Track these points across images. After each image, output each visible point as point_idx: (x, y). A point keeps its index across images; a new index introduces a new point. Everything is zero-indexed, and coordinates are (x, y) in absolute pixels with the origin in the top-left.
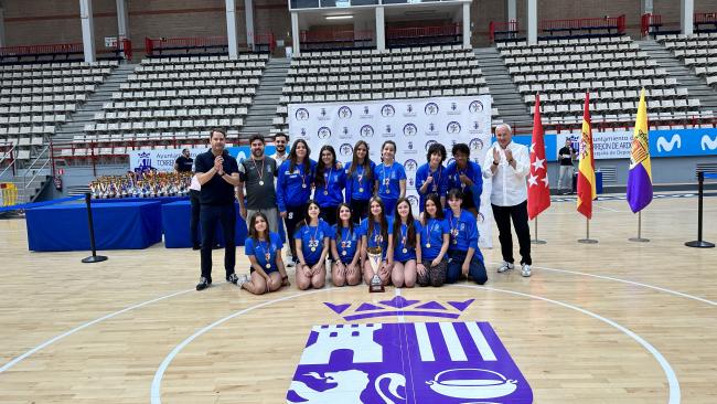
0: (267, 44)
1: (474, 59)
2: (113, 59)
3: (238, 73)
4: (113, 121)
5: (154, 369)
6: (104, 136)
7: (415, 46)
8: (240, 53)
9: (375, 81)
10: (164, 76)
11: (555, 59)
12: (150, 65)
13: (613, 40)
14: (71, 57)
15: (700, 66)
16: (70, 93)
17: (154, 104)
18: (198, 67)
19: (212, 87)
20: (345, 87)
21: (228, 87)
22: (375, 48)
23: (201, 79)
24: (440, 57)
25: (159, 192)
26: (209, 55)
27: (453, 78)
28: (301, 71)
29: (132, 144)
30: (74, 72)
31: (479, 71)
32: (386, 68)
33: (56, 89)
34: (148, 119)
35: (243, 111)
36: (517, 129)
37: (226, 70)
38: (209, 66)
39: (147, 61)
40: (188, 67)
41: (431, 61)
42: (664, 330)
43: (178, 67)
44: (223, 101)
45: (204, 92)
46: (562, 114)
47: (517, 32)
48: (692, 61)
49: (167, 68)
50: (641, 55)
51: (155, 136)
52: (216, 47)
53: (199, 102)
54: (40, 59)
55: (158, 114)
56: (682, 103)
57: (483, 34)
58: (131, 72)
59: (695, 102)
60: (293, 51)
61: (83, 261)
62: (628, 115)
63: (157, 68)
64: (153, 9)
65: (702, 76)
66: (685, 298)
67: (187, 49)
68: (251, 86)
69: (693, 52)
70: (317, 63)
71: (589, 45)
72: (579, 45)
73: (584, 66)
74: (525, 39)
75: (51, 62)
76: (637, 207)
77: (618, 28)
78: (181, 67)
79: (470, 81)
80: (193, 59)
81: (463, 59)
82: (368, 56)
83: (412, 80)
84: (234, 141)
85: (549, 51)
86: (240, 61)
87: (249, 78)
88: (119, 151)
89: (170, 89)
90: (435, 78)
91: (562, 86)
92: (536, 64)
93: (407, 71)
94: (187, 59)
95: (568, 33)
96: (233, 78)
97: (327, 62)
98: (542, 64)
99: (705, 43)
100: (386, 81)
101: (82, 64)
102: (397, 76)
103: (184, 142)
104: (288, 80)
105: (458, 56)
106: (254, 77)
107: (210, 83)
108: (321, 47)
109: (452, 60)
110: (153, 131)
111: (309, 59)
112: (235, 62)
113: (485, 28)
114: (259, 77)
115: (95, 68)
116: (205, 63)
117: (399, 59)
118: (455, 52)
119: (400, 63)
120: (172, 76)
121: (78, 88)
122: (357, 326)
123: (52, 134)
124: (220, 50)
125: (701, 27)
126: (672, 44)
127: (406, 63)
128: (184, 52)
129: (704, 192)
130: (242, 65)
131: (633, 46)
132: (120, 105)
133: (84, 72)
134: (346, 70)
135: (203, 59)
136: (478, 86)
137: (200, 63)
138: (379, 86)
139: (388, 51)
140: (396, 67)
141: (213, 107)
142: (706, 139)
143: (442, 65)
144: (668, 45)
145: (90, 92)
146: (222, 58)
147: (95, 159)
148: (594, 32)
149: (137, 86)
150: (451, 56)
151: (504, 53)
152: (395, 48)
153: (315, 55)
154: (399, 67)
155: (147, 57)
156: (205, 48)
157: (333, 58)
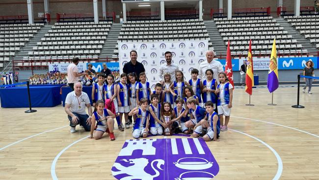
0: (112, 17)
1: (204, 25)
2: (42, 23)
3: (98, 30)
4: (41, 50)
5: (54, 158)
6: (37, 57)
7: (178, 19)
8: (100, 21)
9: (160, 35)
10: (65, 31)
11: (239, 26)
12: (59, 25)
13: (265, 18)
14: (22, 21)
15: (302, 30)
16: (22, 38)
17: (61, 43)
18: (80, 27)
19: (86, 36)
20: (146, 37)
21: (94, 36)
22: (160, 19)
23: (81, 32)
24: (189, 24)
25: (61, 82)
26: (85, 21)
27: (194, 33)
28: (127, 29)
29: (50, 61)
30: (24, 28)
31: (206, 31)
32: (165, 28)
33: (16, 36)
34: (58, 50)
35: (100, 47)
36: (222, 57)
37: (93, 28)
39: (56, 24)
40: (76, 27)
41: (185, 26)
42: (279, 142)
43: (71, 27)
44: (91, 42)
45: (83, 38)
46: (242, 50)
47: (223, 14)
48: (299, 28)
49: (66, 27)
50: (277, 24)
51: (60, 57)
52: (89, 18)
53: (81, 42)
54: (8, 22)
55: (62, 47)
56: (294, 46)
57: (208, 14)
58: (50, 29)
59: (300, 46)
60: (123, 20)
61: (26, 112)
63: (62, 27)
65: (303, 34)
66: (289, 129)
67: (76, 18)
68: (104, 36)
69: (299, 24)
70: (134, 26)
71: (255, 20)
72: (250, 20)
73: (252, 29)
74: (226, 17)
75: (13, 23)
76: (272, 90)
77: (267, 13)
78: (73, 27)
79: (202, 35)
80: (78, 23)
82: (157, 23)
83: (176, 34)
84: (96, 60)
85: (237, 22)
86: (100, 24)
87: (103, 32)
88: (44, 64)
89: (67, 36)
90: (186, 34)
91: (242, 38)
92: (231, 28)
93: (174, 30)
94: (75, 23)
95: (245, 15)
96: (96, 32)
97: (139, 25)
98: (234, 28)
99: (305, 20)
100: (165, 34)
101: (28, 25)
102: (170, 32)
104: (121, 33)
105: (197, 24)
106: (106, 32)
107: (85, 34)
108: (136, 18)
109: (194, 26)
110: (59, 55)
111: (130, 24)
112: (97, 25)
113: (209, 11)
114: (108, 32)
115: (34, 26)
116: (84, 25)
117: (171, 25)
118: (196, 22)
120: (68, 30)
121: (26, 35)
122: (145, 140)
123: (13, 56)
124: (91, 19)
125: (303, 13)
126: (291, 20)
127: (173, 26)
128: (74, 20)
130: (100, 26)
131: (274, 21)
132: (45, 43)
133: (29, 28)
134: (147, 29)
135: (82, 23)
136: (205, 37)
137: (81, 25)
138: (162, 36)
139: (166, 21)
140: (169, 28)
141: (87, 45)
143: (190, 28)
144: (289, 21)
145: (31, 37)
146: (91, 23)
147: (33, 68)
148: (256, 14)
149: (52, 35)
150: (194, 24)
151: (217, 23)
152: (169, 19)
153: (133, 22)
154: (171, 28)
155: (57, 22)
156: (84, 18)
157: (141, 24)
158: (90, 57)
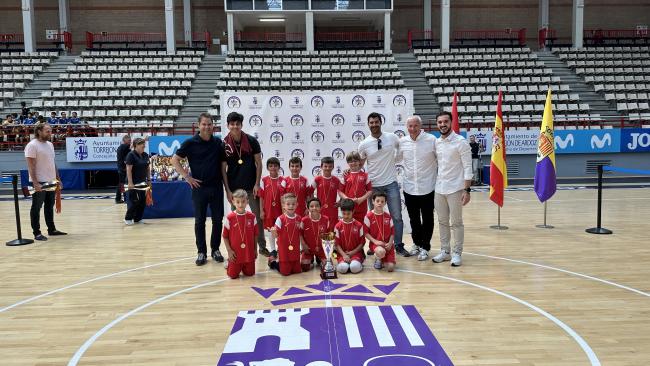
0: (204, 42)
1: (394, 63)
2: (53, 50)
3: (175, 68)
7: (341, 49)
8: (178, 49)
9: (305, 80)
10: (104, 68)
11: (465, 65)
12: (90, 57)
13: (516, 50)
14: (11, 47)
15: (589, 75)
16: (9, 81)
17: (93, 94)
18: (136, 60)
19: (149, 80)
20: (277, 84)
21: (164, 80)
22: (305, 49)
23: (139, 72)
24: (364, 59)
26: (148, 50)
27: (375, 79)
28: (235, 67)
30: (14, 61)
31: (398, 74)
32: (314, 67)
34: (86, 108)
35: (179, 102)
36: (432, 127)
37: (164, 64)
38: (147, 60)
39: (87, 54)
40: (127, 60)
41: (356, 63)
43: (116, 60)
44: (160, 93)
45: (141, 84)
46: (471, 114)
47: (432, 40)
48: (582, 70)
49: (107, 60)
50: (539, 64)
51: (92, 124)
52: (154, 43)
53: (137, 93)
55: (96, 103)
56: (574, 107)
57: (403, 41)
58: (71, 63)
59: (585, 106)
60: (227, 49)
62: (528, 116)
63: (97, 60)
64: (94, 6)
65: (591, 84)
67: (127, 43)
68: (187, 79)
69: (583, 63)
70: (250, 60)
71: (495, 53)
72: (486, 53)
73: (491, 72)
74: (439, 47)
76: (544, 197)
77: (519, 40)
78: (120, 60)
79: (391, 82)
80: (132, 53)
81: (384, 63)
82: (298, 57)
83: (338, 79)
84: (169, 130)
85: (460, 58)
86: (178, 56)
87: (185, 72)
89: (108, 80)
90: (359, 79)
91: (471, 89)
92: (448, 69)
93: (334, 71)
94: (126, 53)
95: (476, 43)
96: (170, 71)
97: (260, 60)
98: (454, 69)
99: (593, 56)
100: (315, 79)
101: (22, 54)
102: (325, 75)
103: (120, 130)
104: (223, 75)
105: (380, 59)
106: (190, 71)
107: (147, 76)
108: (254, 46)
109: (375, 63)
110: (90, 119)
111: (243, 57)
112: (173, 57)
113: (404, 35)
114: (195, 72)
115: (34, 58)
116: (144, 57)
117: (327, 60)
118: (377, 56)
119: (327, 64)
120: (111, 68)
121: (17, 77)
122: (284, 311)
124: (159, 46)
125: (589, 42)
126: (566, 56)
127: (332, 64)
128: (124, 46)
129: (603, 185)
130: (179, 60)
131: (534, 56)
132: (58, 94)
133: (24, 61)
134: (278, 68)
135: (141, 53)
136: (398, 87)
137: (139, 57)
138: (308, 83)
139: (317, 53)
140: (324, 67)
141: (149, 98)
142: (595, 139)
143: (366, 67)
144: (562, 56)
145: (29, 81)
146: (160, 53)
148: (498, 43)
149: (76, 76)
150: (373, 59)
151: (420, 58)
152: (322, 49)
153: (249, 53)
154: (327, 67)
155: (87, 50)
156: (144, 43)
157: (266, 57)
158: (156, 123)
